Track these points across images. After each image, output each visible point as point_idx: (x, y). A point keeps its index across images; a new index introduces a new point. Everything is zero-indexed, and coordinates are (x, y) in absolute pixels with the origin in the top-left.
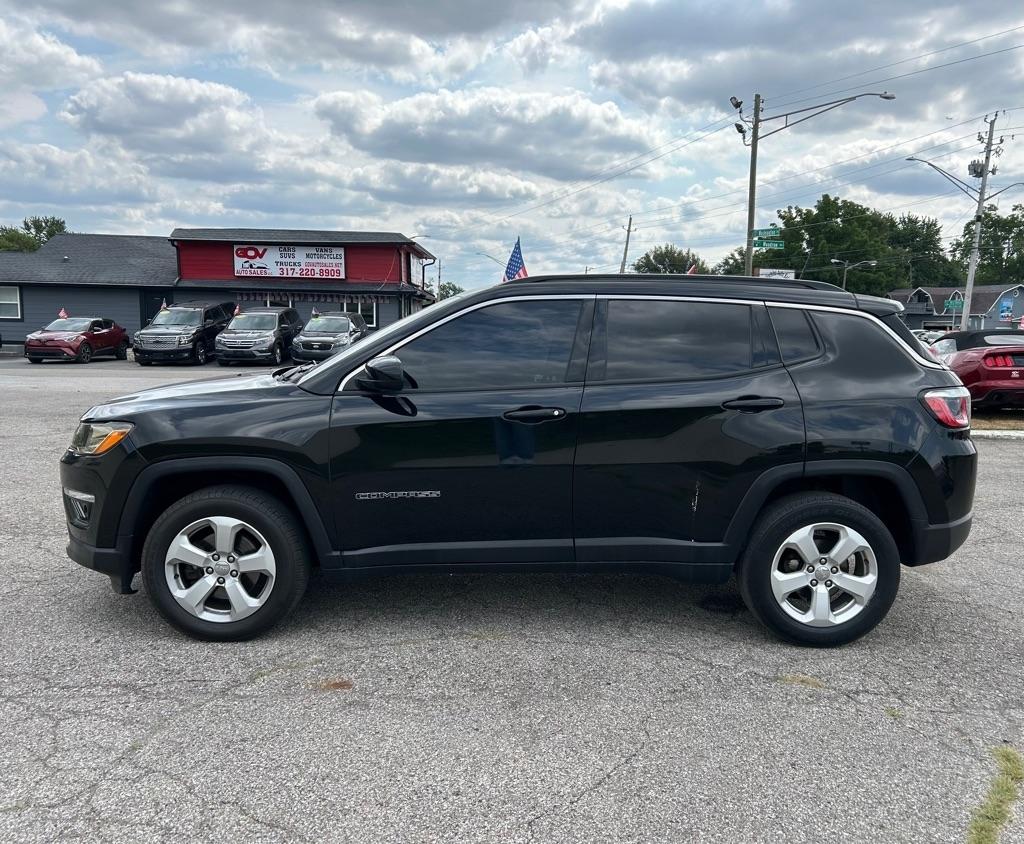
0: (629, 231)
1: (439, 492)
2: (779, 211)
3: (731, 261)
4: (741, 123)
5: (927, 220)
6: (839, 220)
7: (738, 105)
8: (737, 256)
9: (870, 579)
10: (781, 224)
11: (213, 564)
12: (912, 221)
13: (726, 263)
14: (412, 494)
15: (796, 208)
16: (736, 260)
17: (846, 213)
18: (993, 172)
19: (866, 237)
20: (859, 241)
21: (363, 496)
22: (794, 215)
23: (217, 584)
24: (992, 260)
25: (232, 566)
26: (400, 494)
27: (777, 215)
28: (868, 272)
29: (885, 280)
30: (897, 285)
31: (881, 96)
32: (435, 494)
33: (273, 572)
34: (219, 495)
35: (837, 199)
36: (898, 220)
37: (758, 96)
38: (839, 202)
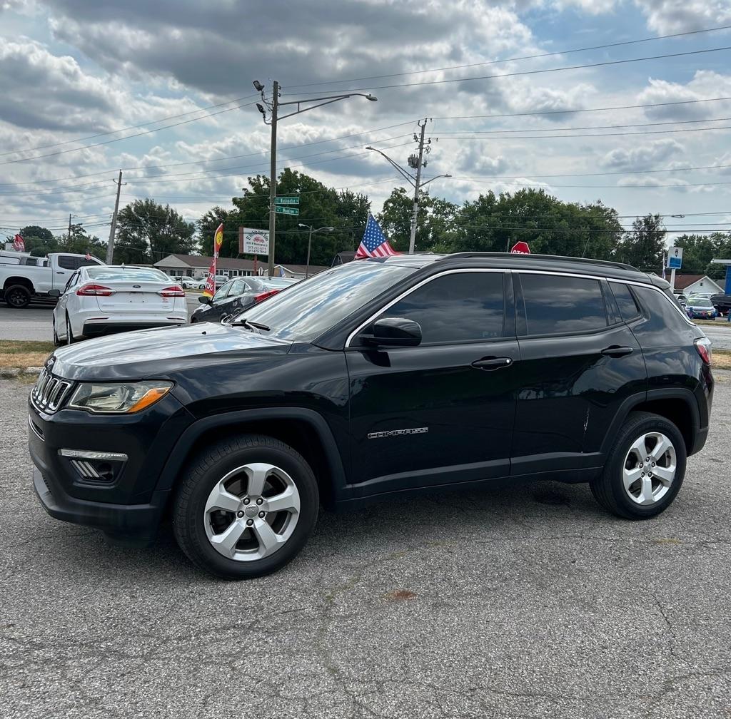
0: (120, 184)
1: (427, 429)
2: (249, 178)
3: (209, 219)
4: (262, 103)
5: (360, 196)
6: (298, 191)
7: (260, 88)
8: (214, 215)
9: (672, 468)
10: (251, 190)
11: (244, 508)
12: (350, 197)
13: (205, 220)
14: (408, 431)
15: (264, 177)
16: (214, 218)
17: (305, 185)
18: (425, 165)
19: (320, 207)
20: (315, 209)
21: (373, 435)
22: (262, 183)
23: (247, 526)
24: (404, 231)
25: (261, 508)
26: (400, 432)
27: (247, 182)
28: (323, 235)
29: (336, 243)
30: (344, 248)
31: (367, 97)
32: (425, 429)
33: (298, 509)
34: (255, 443)
35: (296, 172)
36: (339, 194)
37: (276, 83)
38: (298, 175)
